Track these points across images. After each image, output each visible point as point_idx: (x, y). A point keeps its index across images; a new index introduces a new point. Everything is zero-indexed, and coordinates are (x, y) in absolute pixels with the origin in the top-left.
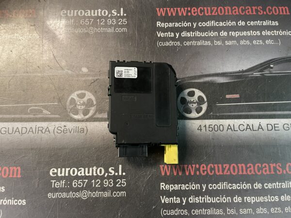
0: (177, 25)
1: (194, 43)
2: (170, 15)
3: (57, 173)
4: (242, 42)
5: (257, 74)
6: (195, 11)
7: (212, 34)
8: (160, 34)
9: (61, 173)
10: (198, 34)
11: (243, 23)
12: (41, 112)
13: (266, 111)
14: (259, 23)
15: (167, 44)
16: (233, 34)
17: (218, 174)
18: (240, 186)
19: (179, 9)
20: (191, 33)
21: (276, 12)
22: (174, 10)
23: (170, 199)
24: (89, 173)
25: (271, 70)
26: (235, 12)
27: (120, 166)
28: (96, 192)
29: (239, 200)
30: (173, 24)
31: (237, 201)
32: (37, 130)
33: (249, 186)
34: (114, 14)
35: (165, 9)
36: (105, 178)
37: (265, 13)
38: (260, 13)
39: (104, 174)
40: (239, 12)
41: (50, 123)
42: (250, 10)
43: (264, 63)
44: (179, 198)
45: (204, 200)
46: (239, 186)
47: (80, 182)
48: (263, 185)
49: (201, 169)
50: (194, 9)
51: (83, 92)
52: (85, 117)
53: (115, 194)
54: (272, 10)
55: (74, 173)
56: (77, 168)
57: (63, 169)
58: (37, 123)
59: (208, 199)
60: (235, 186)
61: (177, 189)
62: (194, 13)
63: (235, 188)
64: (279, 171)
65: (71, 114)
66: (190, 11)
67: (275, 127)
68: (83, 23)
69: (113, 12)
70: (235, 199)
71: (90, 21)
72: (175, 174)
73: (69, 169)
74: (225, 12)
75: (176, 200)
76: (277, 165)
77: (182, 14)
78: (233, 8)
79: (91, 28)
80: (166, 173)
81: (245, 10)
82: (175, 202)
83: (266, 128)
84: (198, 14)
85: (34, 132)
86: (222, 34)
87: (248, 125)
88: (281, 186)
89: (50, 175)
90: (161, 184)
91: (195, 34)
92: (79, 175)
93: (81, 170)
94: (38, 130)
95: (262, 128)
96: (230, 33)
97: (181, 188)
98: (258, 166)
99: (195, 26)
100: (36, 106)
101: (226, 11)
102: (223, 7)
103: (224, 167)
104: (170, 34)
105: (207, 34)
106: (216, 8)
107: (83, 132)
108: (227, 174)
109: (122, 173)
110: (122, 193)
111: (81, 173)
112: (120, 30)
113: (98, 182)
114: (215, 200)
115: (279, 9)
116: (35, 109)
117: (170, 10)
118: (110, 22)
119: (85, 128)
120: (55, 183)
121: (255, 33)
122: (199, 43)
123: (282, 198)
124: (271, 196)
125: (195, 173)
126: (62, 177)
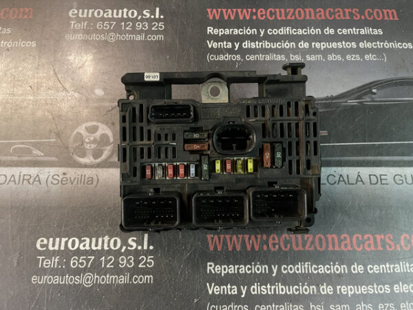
0: (236, 32)
1: (261, 57)
2: (226, 18)
3: (47, 246)
4: (331, 57)
5: (352, 102)
6: (262, 13)
7: (287, 45)
8: (212, 44)
9: (53, 245)
10: (267, 45)
11: (332, 31)
12: (30, 152)
13: (367, 155)
14: (354, 31)
15: (222, 58)
16: (318, 45)
17: (296, 249)
18: (330, 269)
19: (239, 10)
20: (257, 43)
21: (379, 17)
22: (233, 11)
23: (222, 287)
24: (96, 245)
25: (373, 96)
26: (320, 16)
27: (146, 236)
28: (106, 276)
29: (328, 290)
30: (231, 30)
31: (325, 292)
32: (22, 178)
33: (344, 268)
34: (146, 16)
35: (219, 10)
36: (122, 254)
37: (363, 17)
38: (356, 17)
39: (121, 248)
40: (325, 16)
41: (42, 168)
42: (341, 13)
43: (363, 86)
44: (235, 287)
45: (275, 289)
46: (328, 269)
47: (83, 259)
48: (365, 266)
49: (271, 242)
50: (261, 11)
51: (95, 123)
52: (97, 161)
53: (136, 279)
54: (373, 14)
55: (73, 246)
56: (79, 238)
57: (58, 239)
58: (23, 168)
59: (281, 289)
60: (322, 269)
61: (233, 272)
62: (262, 16)
63: (323, 272)
64: (390, 247)
65: (75, 155)
66: (256, 14)
67: (381, 179)
68: (100, 27)
69: (145, 12)
70: (323, 289)
71: (111, 25)
72: (230, 249)
73: (67, 239)
74: (305, 16)
75: (231, 289)
76: (386, 237)
77: (244, 17)
78: (318, 10)
79: (112, 34)
80: (216, 247)
81: (334, 13)
82: (229, 293)
83: (369, 180)
84: (266, 18)
85: (17, 182)
86: (301, 45)
87: (341, 175)
88: (393, 270)
89: (36, 248)
90: (209, 264)
91: (262, 45)
92: (82, 248)
93: (84, 241)
94: (24, 179)
95: (362, 181)
96: (313, 44)
97: (238, 272)
98: (358, 238)
99: (262, 33)
100: (23, 143)
101: (308, 13)
102: (303, 9)
103: (306, 239)
104: (226, 45)
105: (279, 45)
106: (292, 10)
107: (92, 183)
108: (310, 249)
109: (148, 247)
110: (147, 278)
111: (84, 246)
112: (154, 38)
113: (111, 259)
114: (292, 290)
115: (383, 13)
116: (21, 148)
117: (227, 12)
118: (139, 26)
119: (95, 178)
120: (43, 260)
121: (349, 45)
122: (268, 58)
123: (395, 289)
124: (378, 285)
125: (261, 248)
126: (54, 251)
